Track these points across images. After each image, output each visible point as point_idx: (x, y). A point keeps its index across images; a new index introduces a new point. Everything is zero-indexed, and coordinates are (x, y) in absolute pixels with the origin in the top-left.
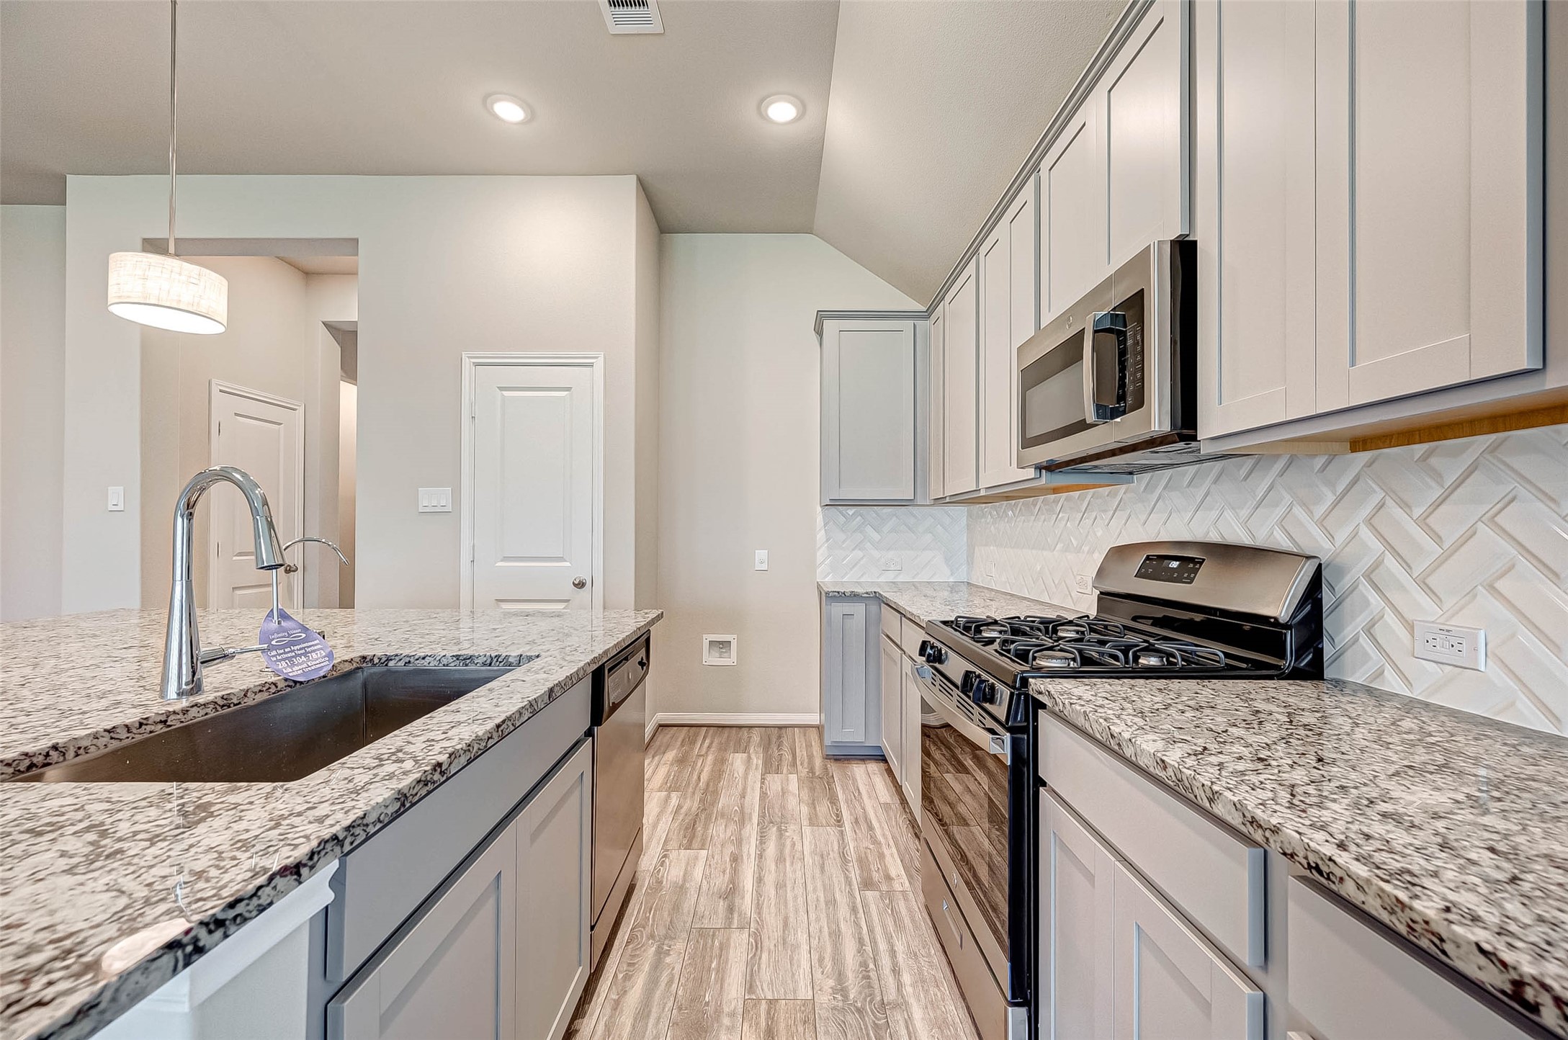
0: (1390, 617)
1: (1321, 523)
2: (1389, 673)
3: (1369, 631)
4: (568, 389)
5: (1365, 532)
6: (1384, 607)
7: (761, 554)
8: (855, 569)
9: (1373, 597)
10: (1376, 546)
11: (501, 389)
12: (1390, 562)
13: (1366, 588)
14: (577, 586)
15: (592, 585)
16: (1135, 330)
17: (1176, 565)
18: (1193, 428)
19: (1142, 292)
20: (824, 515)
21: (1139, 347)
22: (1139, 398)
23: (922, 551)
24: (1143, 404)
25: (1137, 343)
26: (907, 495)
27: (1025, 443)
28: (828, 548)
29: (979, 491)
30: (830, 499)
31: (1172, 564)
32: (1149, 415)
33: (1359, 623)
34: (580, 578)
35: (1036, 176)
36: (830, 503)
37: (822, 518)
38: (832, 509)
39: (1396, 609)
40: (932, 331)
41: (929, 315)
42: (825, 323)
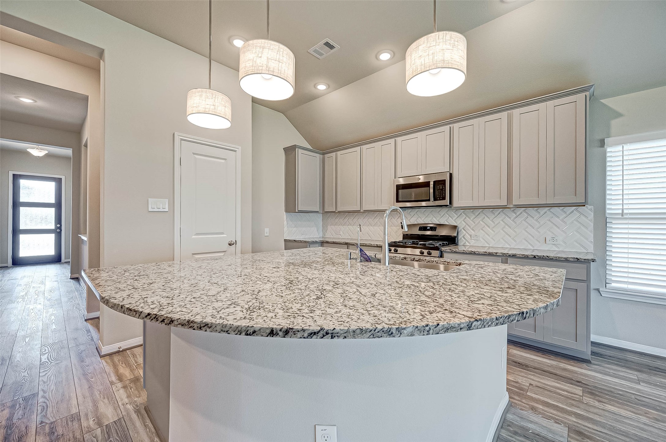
0: (467, 234)
1: (455, 220)
2: (467, 242)
3: (463, 237)
4: (225, 159)
5: (463, 222)
7: (267, 230)
8: (295, 234)
9: (465, 232)
10: (465, 224)
11: (194, 154)
12: (467, 227)
13: (463, 230)
14: (230, 245)
15: (236, 244)
16: (443, 186)
17: (429, 228)
18: (451, 204)
19: (445, 180)
20: (286, 215)
21: (444, 190)
22: (444, 198)
23: (312, 227)
24: (445, 200)
25: (443, 189)
26: (318, 210)
27: (398, 201)
28: (287, 227)
29: (360, 210)
30: (298, 210)
31: (428, 228)
32: (447, 202)
33: (462, 235)
34: (232, 241)
35: (395, 140)
36: (297, 211)
37: (285, 216)
38: (289, 213)
39: (468, 233)
40: (326, 160)
41: (323, 154)
42: (297, 149)
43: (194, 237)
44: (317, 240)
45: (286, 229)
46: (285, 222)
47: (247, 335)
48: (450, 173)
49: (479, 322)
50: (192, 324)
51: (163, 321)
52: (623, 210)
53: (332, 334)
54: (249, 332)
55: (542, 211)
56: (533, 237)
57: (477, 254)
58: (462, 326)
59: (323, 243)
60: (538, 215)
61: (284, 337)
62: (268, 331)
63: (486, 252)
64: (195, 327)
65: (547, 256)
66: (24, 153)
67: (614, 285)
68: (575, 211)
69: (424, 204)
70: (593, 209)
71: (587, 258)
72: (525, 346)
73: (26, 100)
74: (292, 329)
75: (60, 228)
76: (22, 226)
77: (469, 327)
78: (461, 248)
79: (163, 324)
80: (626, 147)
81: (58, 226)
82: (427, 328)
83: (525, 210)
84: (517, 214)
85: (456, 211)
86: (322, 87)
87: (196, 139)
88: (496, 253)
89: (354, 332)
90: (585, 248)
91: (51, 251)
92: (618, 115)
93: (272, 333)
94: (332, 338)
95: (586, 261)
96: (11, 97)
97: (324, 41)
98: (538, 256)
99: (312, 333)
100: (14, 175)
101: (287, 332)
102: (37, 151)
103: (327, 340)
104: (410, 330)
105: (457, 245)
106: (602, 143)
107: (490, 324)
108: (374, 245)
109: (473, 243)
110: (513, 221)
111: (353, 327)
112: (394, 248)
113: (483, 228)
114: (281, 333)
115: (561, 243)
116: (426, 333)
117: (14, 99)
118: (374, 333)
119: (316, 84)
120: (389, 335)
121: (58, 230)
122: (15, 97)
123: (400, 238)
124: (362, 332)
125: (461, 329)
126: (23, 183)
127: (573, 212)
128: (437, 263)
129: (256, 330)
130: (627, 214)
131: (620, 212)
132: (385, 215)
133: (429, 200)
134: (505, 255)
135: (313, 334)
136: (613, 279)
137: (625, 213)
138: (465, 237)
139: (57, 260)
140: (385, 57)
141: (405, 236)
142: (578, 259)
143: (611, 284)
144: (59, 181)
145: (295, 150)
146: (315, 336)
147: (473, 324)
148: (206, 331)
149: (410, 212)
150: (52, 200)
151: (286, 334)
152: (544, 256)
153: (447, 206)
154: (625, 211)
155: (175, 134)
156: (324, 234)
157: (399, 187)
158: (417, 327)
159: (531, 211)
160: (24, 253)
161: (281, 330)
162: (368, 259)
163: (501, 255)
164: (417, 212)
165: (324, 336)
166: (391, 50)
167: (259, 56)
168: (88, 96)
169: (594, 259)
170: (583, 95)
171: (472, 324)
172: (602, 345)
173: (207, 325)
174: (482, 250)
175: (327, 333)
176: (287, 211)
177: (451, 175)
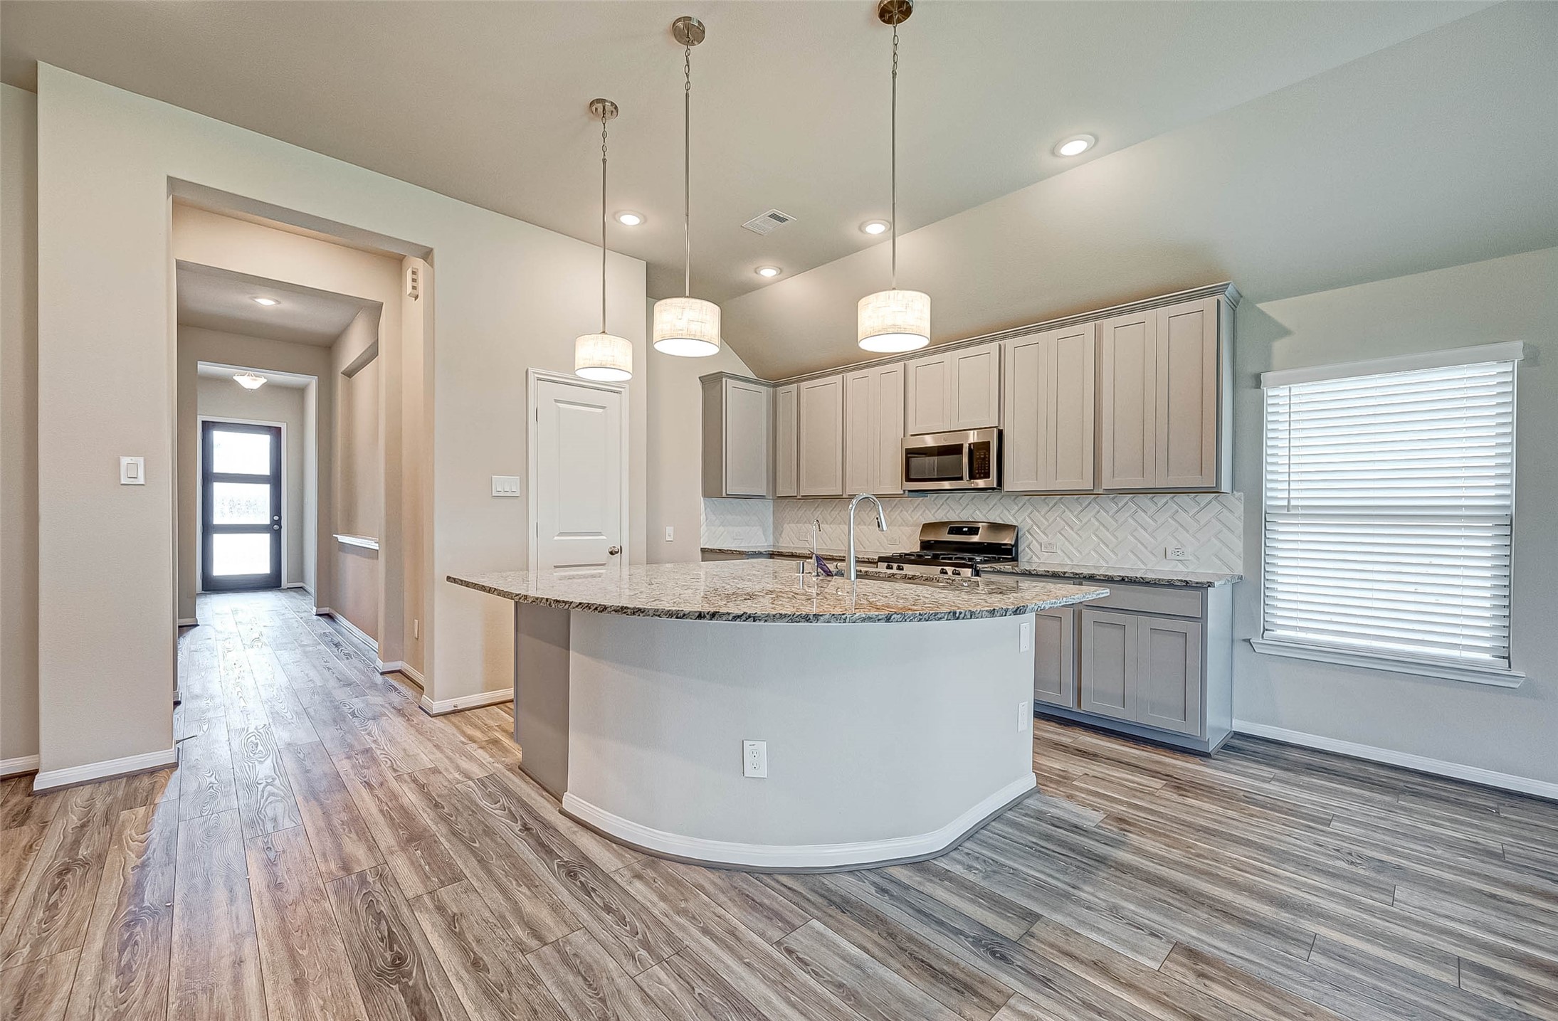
0: (1034, 542)
1: (1013, 516)
2: (1033, 556)
3: (1028, 546)
4: (604, 408)
5: (1027, 519)
6: (1032, 541)
7: (670, 530)
8: (721, 538)
9: (1029, 537)
10: (1030, 522)
11: (556, 401)
12: (1035, 527)
13: (1027, 534)
14: (611, 553)
15: (621, 553)
16: (985, 453)
17: (967, 529)
18: (1001, 486)
19: (989, 442)
20: (705, 504)
21: (986, 459)
22: (987, 475)
23: (752, 526)
24: (989, 477)
25: (985, 457)
26: (762, 491)
27: (908, 479)
28: (707, 526)
29: (842, 495)
30: (727, 495)
31: (964, 529)
32: (992, 481)
33: (1025, 544)
34: (614, 547)
35: (905, 364)
36: (724, 495)
37: (703, 504)
38: (710, 500)
39: (1037, 541)
40: (780, 397)
41: (775, 386)
42: (724, 380)
43: (556, 538)
44: (762, 550)
45: (703, 528)
46: (703, 517)
47: (677, 618)
48: (999, 430)
49: (899, 616)
50: (625, 610)
51: (596, 609)
52: (1289, 500)
53: (755, 618)
54: (679, 615)
55: (1162, 499)
56: (1146, 548)
57: (1034, 575)
58: (880, 617)
59: (772, 555)
60: (1154, 508)
61: (711, 620)
62: (697, 614)
63: (1048, 572)
64: (629, 613)
65: (1142, 578)
66: (228, 382)
67: (1279, 632)
68: (1214, 502)
69: (946, 485)
70: (1243, 499)
71: (1200, 581)
72: (1111, 733)
73: (266, 302)
74: (718, 612)
75: (279, 523)
76: (217, 519)
77: (888, 619)
78: (1024, 565)
79: (596, 612)
80: (1296, 389)
81: (276, 518)
82: (844, 617)
83: (1132, 498)
84: (1120, 505)
85: (1015, 499)
86: (768, 273)
87: (562, 378)
88: (1065, 573)
89: (774, 616)
90: (1229, 567)
91: (262, 567)
92: (1284, 332)
93: (700, 616)
94: (754, 621)
95: (1198, 585)
96: (244, 299)
97: (770, 212)
98: (1127, 577)
99: (735, 617)
100: (203, 422)
101: (713, 615)
102: (250, 381)
103: (750, 623)
104: (827, 617)
105: (1015, 559)
106: (1257, 382)
107: (912, 618)
108: (863, 560)
109: (1044, 557)
110: (1112, 517)
111: (774, 612)
112: (896, 565)
113: (1062, 530)
114: (708, 616)
115: (1190, 558)
116: (842, 621)
117: (250, 301)
118: (793, 619)
119: (758, 268)
120: (807, 621)
121: (276, 527)
122: (251, 298)
123: (916, 548)
124: (782, 616)
125: (879, 620)
126: (218, 436)
127: (1210, 502)
128: (938, 581)
129: (686, 613)
130: (1296, 507)
131: (1285, 503)
132: (851, 506)
133: (961, 479)
134: (1077, 576)
135: (737, 617)
136: (1280, 622)
137: (1292, 506)
138: (1031, 546)
139: (271, 583)
140: (875, 229)
141: (925, 545)
142: (1187, 583)
143: (1273, 631)
144: (275, 433)
145: (721, 381)
146: (738, 620)
147: (893, 617)
148: (639, 615)
149: (935, 499)
150: (265, 470)
151: (713, 617)
152: (1136, 578)
153: (993, 489)
154: (1293, 503)
155: (529, 371)
156: (776, 540)
157: (911, 453)
158: (833, 615)
159: (1144, 500)
160: (220, 569)
161: (708, 614)
162: (829, 574)
163: (1072, 575)
164: (946, 500)
165: (747, 619)
166: (885, 220)
167: (679, 317)
168: (383, 303)
169: (1211, 583)
170: (1213, 300)
171: (891, 617)
172: (1255, 738)
173: (640, 610)
174: (1042, 569)
175: (750, 617)
176: (707, 494)
177: (1000, 433)
